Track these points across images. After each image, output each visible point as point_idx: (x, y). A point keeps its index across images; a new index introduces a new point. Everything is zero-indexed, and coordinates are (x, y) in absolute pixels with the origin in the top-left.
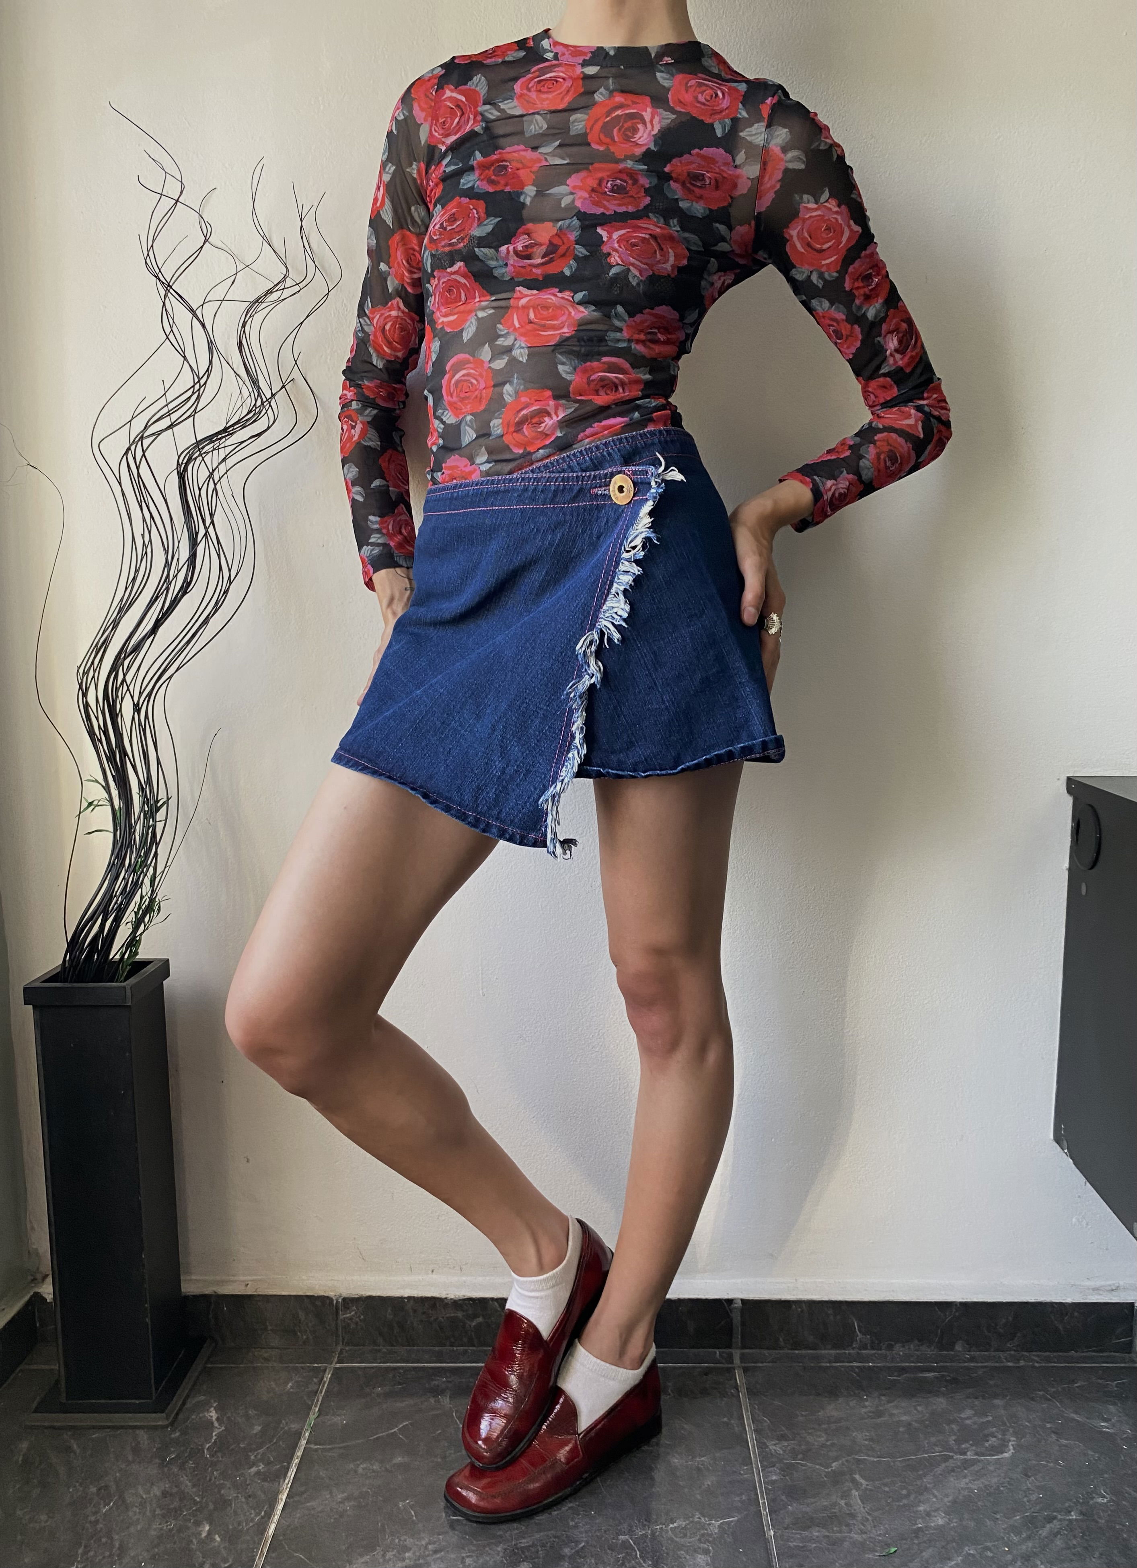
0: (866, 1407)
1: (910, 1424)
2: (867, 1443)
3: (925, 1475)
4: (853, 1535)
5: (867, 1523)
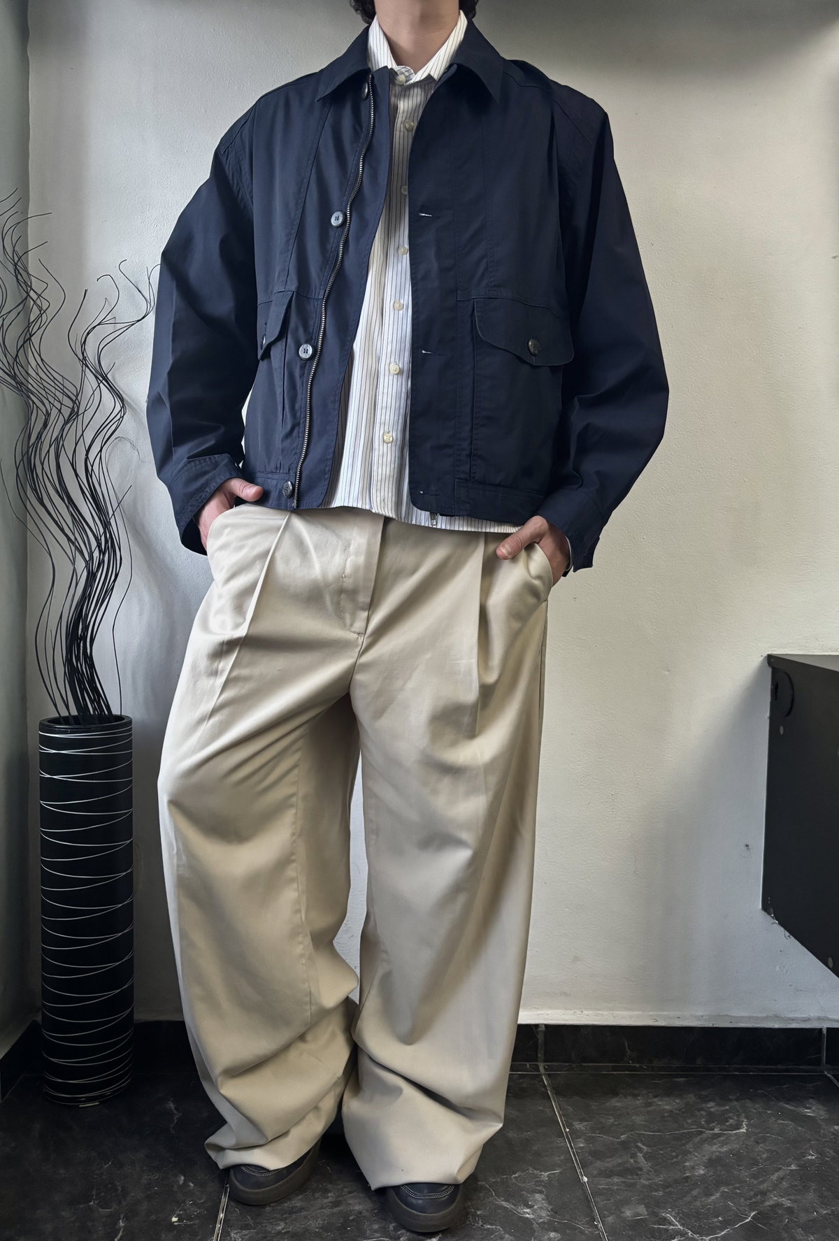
0: (639, 1100)
1: (672, 1111)
2: (643, 1123)
3: (687, 1143)
4: (642, 1181)
5: (651, 1173)
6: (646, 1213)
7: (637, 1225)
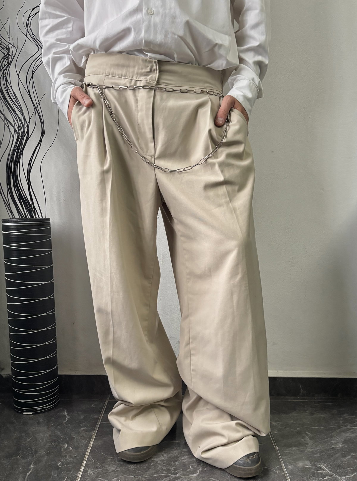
1: (325, 417)
2: (309, 423)
3: (333, 432)
4: (308, 449)
5: (313, 446)
6: (310, 464)
7: (304, 470)
